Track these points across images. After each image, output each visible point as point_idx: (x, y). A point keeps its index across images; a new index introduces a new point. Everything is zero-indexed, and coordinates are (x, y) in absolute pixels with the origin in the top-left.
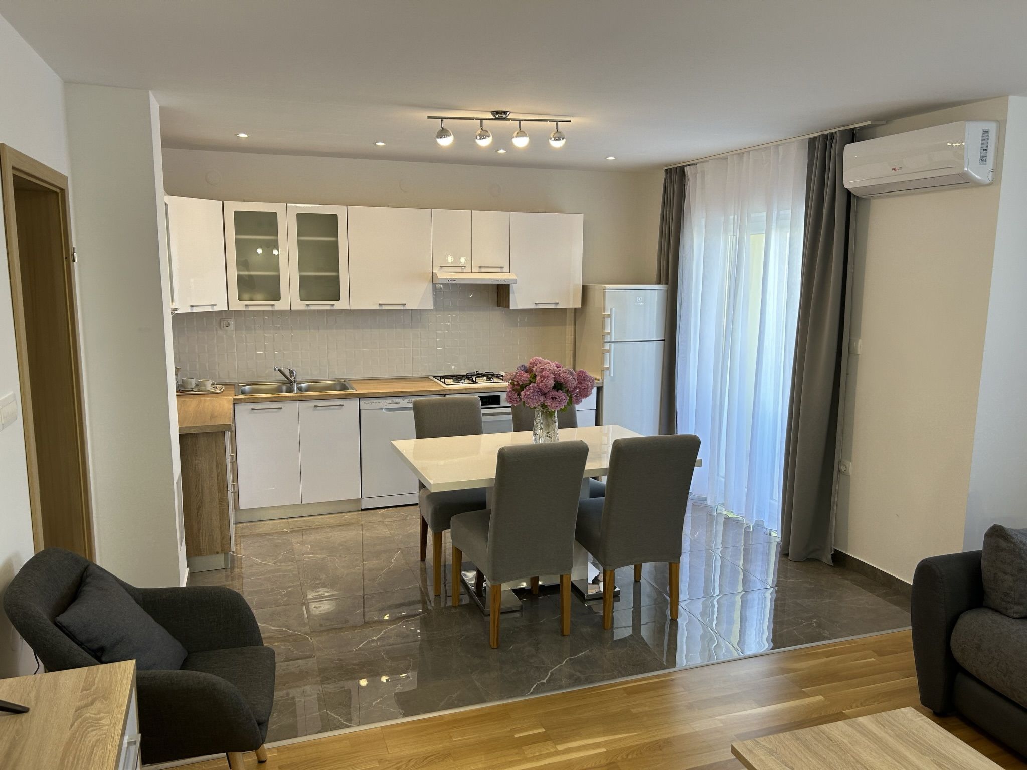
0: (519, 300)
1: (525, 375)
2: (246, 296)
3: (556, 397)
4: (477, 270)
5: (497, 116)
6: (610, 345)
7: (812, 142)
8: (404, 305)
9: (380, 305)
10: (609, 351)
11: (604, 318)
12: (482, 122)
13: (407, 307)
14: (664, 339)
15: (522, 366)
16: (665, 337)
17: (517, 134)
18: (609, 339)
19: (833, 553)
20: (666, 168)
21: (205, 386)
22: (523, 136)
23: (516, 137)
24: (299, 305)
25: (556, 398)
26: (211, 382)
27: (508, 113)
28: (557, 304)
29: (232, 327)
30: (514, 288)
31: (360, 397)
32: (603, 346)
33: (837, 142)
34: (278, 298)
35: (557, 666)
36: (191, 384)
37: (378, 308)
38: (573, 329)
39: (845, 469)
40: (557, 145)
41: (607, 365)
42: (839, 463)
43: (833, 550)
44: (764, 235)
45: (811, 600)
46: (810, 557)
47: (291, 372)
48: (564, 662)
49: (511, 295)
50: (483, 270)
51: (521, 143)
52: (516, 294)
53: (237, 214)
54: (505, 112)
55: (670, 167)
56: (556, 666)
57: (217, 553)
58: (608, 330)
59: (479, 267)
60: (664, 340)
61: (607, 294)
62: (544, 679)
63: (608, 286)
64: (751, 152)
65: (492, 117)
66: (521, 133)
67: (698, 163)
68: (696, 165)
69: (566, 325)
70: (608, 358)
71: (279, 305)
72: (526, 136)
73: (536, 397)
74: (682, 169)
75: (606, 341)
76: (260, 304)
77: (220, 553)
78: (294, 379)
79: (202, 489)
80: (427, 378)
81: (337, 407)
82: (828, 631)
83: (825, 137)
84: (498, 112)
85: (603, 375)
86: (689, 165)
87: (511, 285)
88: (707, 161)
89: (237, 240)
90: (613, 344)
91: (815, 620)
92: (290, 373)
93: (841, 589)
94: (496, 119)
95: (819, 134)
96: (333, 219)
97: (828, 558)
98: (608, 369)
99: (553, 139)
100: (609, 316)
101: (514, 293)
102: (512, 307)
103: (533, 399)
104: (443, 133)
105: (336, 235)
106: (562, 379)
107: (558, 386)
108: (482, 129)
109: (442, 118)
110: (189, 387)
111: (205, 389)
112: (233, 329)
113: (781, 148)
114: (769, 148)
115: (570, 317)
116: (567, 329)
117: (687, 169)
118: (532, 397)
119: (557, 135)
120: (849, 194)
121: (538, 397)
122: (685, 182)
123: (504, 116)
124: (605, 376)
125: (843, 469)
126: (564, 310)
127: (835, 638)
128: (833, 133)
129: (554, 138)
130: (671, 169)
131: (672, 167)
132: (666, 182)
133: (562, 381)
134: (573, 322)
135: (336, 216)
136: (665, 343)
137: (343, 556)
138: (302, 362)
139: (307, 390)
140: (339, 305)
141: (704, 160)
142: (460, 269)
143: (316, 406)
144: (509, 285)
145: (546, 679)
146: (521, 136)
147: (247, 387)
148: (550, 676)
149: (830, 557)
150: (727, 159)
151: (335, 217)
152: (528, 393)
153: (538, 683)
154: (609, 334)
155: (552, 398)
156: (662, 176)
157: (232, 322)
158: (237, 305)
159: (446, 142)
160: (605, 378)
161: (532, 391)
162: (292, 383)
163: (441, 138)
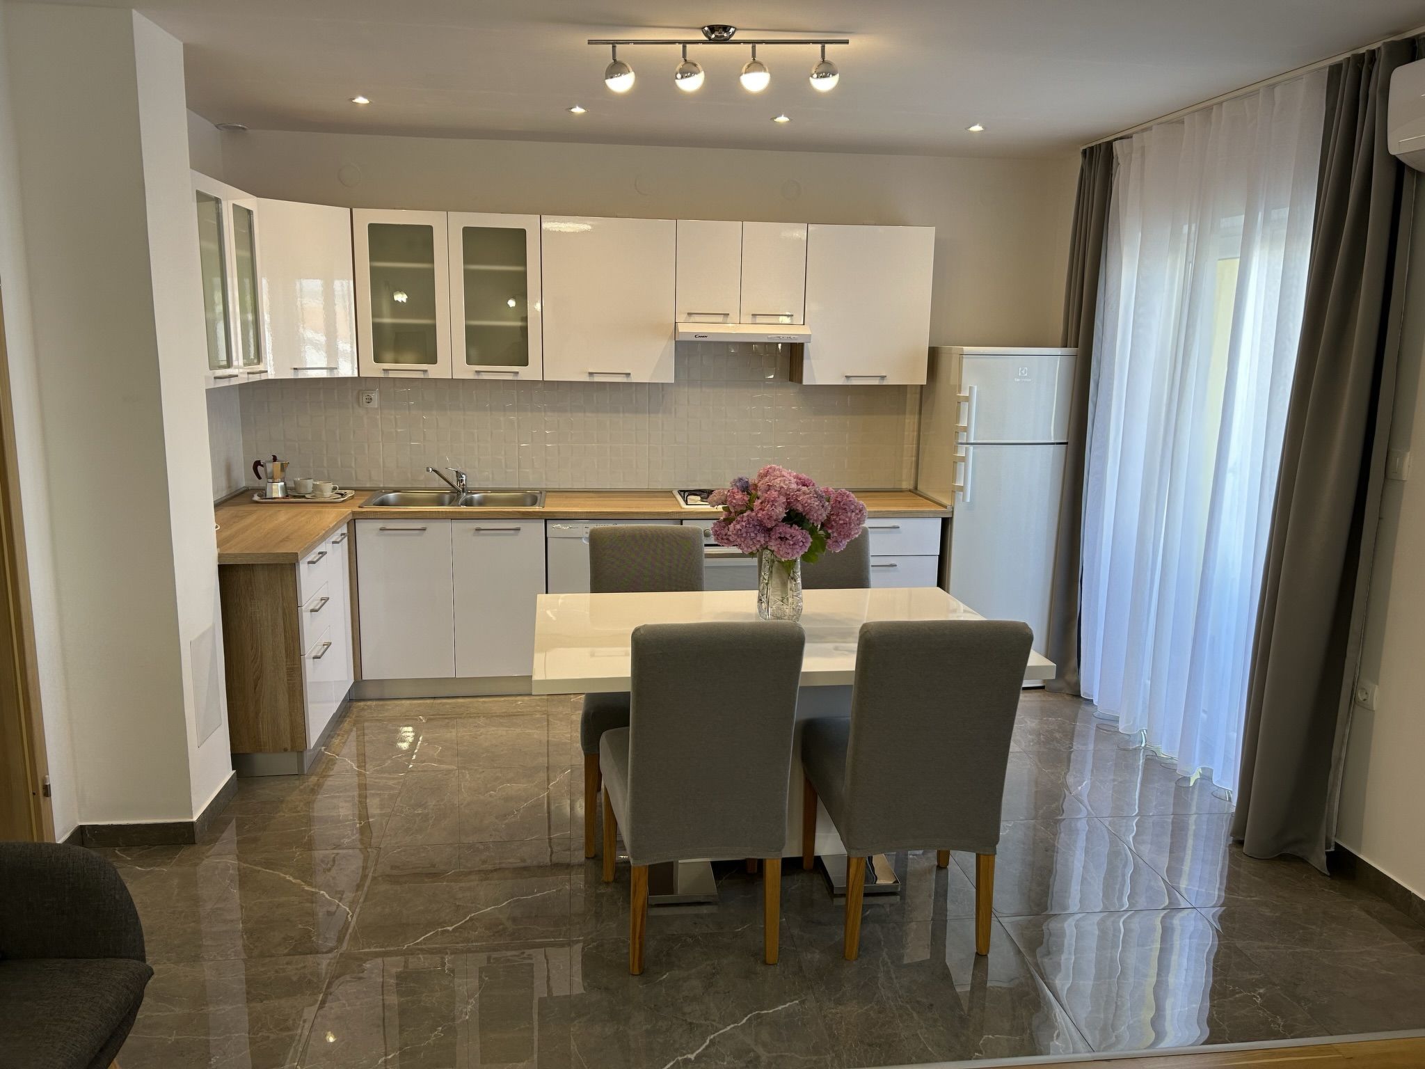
0: (817, 372)
1: (739, 496)
2: (389, 355)
3: (788, 536)
4: (749, 319)
5: (713, 36)
6: (967, 450)
7: (1335, 71)
8: (628, 375)
9: (591, 374)
10: (963, 459)
11: (960, 403)
12: (684, 48)
13: (634, 379)
14: (1065, 441)
15: (740, 479)
16: (1068, 439)
17: (749, 66)
18: (965, 438)
19: (1332, 849)
20: (1085, 147)
21: (321, 491)
22: (760, 71)
23: (746, 73)
24: (466, 372)
25: (787, 539)
26: (331, 486)
27: (732, 30)
28: (883, 377)
29: (375, 403)
30: (809, 350)
31: (548, 518)
32: (956, 451)
33: (1380, 68)
34: (433, 360)
35: (729, 1028)
36: (306, 487)
37: (587, 379)
38: (916, 420)
39: (1365, 697)
40: (824, 85)
41: (960, 483)
42: (1354, 684)
43: (1333, 844)
44: (1238, 260)
45: (1266, 944)
46: (1288, 851)
47: (458, 474)
48: (744, 1021)
49: (806, 362)
50: (759, 319)
51: (756, 82)
52: (813, 361)
53: (374, 229)
54: (726, 28)
55: (1090, 145)
56: (725, 1027)
57: (286, 750)
58: (964, 423)
59: (753, 315)
60: (1066, 443)
61: (965, 361)
62: (692, 1053)
63: (967, 349)
64: (1224, 104)
65: (705, 38)
66: (756, 65)
67: (1134, 133)
68: (1131, 137)
69: (904, 413)
70: (963, 467)
71: (434, 371)
72: (765, 71)
73: (753, 535)
74: (1109, 145)
75: (960, 441)
76: (408, 369)
77: (289, 750)
78: (463, 485)
79: (261, 652)
80: (668, 493)
81: (512, 532)
82: (1282, 1018)
83: (1359, 59)
84: (712, 29)
85: (953, 499)
86: (1121, 138)
87: (805, 345)
88: (1150, 129)
89: (373, 271)
90: (971, 448)
91: (1262, 991)
92: (457, 476)
93: (1334, 926)
94: (710, 41)
95: (1348, 55)
96: (518, 237)
97: (1319, 860)
98: (962, 489)
99: (815, 76)
100: (967, 399)
101: (809, 358)
102: (805, 382)
103: (745, 538)
104: (616, 68)
105: (523, 262)
106: (800, 506)
107: (795, 517)
108: (686, 60)
109: (614, 43)
110: (303, 491)
111: (322, 496)
112: (376, 406)
113: (1278, 90)
114: (1256, 92)
115: (912, 400)
116: (907, 421)
117: (1116, 145)
118: (744, 535)
119: (823, 68)
120: (1399, 167)
121: (756, 534)
122: (1112, 170)
123: (725, 35)
124: (956, 500)
125: (1361, 696)
126: (901, 389)
127: (1292, 1038)
128: (1374, 51)
129: (818, 74)
130: (1092, 148)
131: (1093, 144)
132: (1082, 170)
133: (800, 508)
134: (917, 408)
135: (524, 231)
136: (1067, 447)
137: (481, 770)
138: (479, 460)
139: (481, 503)
140: (527, 373)
141: (1144, 127)
142: (720, 319)
143: (478, 530)
144: (802, 345)
145: (697, 1052)
146: (753, 71)
147: (392, 496)
148: (707, 1047)
149: (1324, 858)
150: (1183, 122)
151: (522, 233)
152: (738, 527)
153: (680, 1058)
154: (965, 429)
155: (780, 538)
156: (1078, 162)
157: (375, 396)
158: (373, 370)
159: (622, 84)
160: (956, 503)
161: (744, 524)
162: (459, 491)
163: (612, 78)
